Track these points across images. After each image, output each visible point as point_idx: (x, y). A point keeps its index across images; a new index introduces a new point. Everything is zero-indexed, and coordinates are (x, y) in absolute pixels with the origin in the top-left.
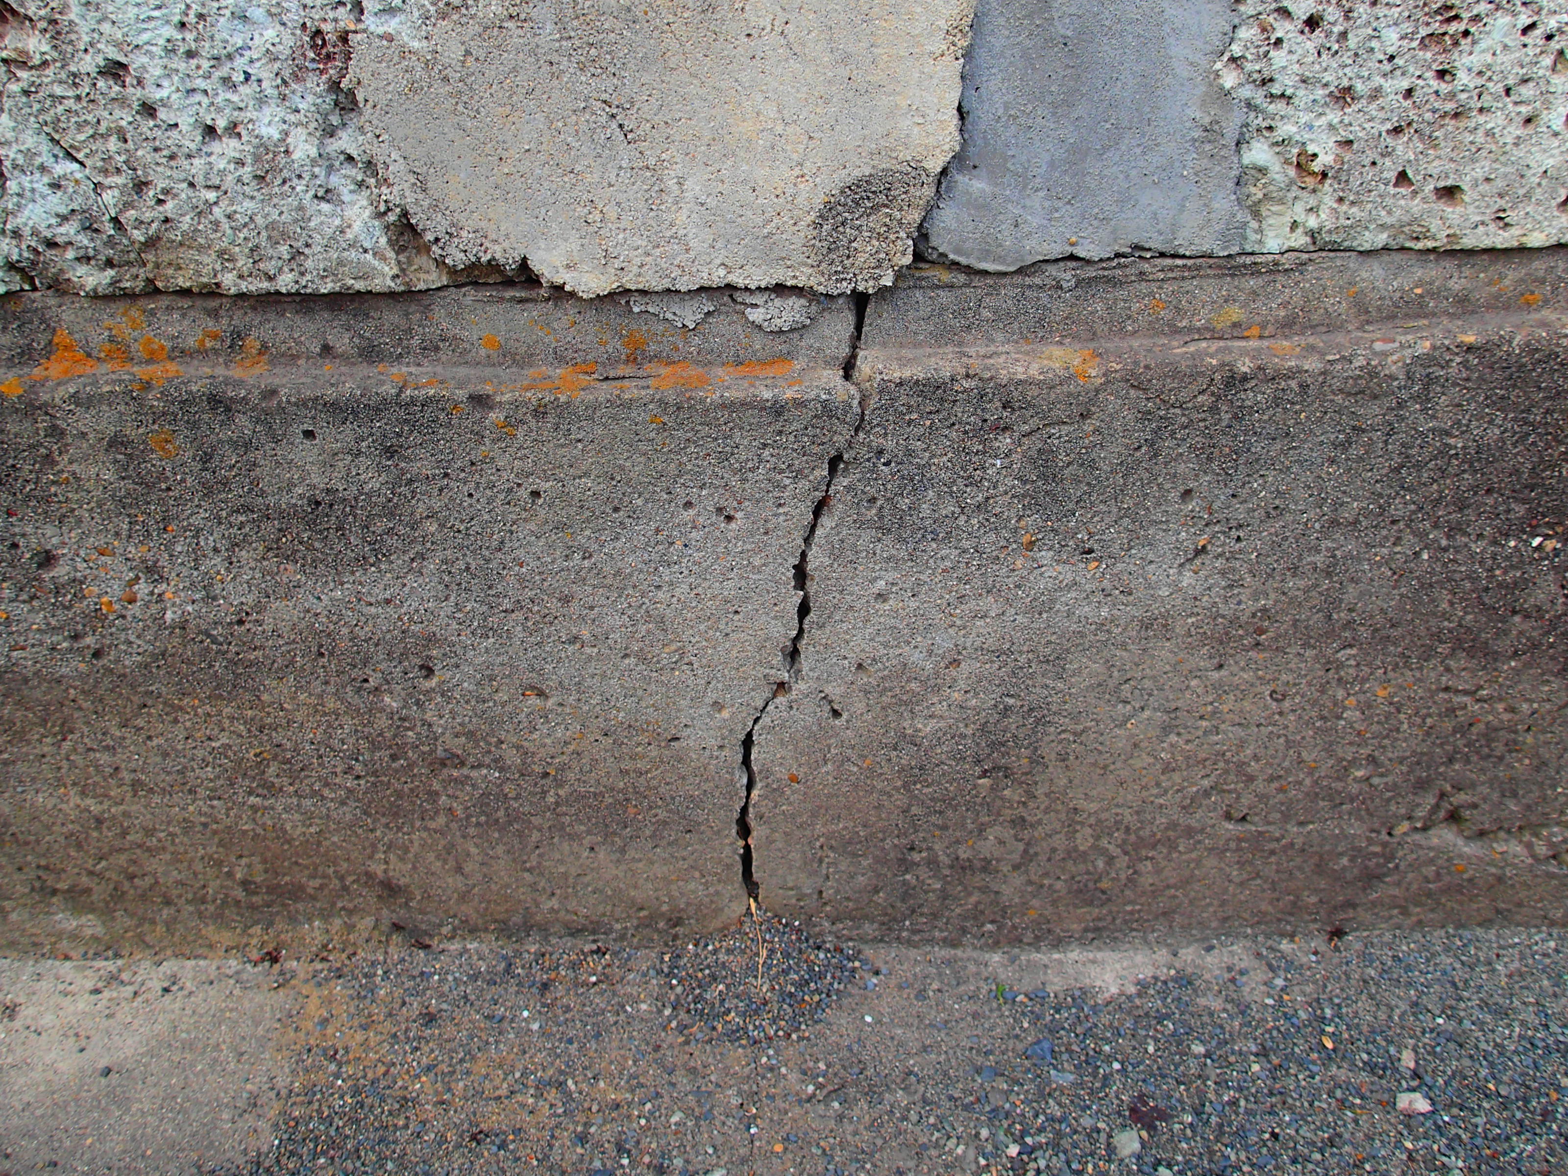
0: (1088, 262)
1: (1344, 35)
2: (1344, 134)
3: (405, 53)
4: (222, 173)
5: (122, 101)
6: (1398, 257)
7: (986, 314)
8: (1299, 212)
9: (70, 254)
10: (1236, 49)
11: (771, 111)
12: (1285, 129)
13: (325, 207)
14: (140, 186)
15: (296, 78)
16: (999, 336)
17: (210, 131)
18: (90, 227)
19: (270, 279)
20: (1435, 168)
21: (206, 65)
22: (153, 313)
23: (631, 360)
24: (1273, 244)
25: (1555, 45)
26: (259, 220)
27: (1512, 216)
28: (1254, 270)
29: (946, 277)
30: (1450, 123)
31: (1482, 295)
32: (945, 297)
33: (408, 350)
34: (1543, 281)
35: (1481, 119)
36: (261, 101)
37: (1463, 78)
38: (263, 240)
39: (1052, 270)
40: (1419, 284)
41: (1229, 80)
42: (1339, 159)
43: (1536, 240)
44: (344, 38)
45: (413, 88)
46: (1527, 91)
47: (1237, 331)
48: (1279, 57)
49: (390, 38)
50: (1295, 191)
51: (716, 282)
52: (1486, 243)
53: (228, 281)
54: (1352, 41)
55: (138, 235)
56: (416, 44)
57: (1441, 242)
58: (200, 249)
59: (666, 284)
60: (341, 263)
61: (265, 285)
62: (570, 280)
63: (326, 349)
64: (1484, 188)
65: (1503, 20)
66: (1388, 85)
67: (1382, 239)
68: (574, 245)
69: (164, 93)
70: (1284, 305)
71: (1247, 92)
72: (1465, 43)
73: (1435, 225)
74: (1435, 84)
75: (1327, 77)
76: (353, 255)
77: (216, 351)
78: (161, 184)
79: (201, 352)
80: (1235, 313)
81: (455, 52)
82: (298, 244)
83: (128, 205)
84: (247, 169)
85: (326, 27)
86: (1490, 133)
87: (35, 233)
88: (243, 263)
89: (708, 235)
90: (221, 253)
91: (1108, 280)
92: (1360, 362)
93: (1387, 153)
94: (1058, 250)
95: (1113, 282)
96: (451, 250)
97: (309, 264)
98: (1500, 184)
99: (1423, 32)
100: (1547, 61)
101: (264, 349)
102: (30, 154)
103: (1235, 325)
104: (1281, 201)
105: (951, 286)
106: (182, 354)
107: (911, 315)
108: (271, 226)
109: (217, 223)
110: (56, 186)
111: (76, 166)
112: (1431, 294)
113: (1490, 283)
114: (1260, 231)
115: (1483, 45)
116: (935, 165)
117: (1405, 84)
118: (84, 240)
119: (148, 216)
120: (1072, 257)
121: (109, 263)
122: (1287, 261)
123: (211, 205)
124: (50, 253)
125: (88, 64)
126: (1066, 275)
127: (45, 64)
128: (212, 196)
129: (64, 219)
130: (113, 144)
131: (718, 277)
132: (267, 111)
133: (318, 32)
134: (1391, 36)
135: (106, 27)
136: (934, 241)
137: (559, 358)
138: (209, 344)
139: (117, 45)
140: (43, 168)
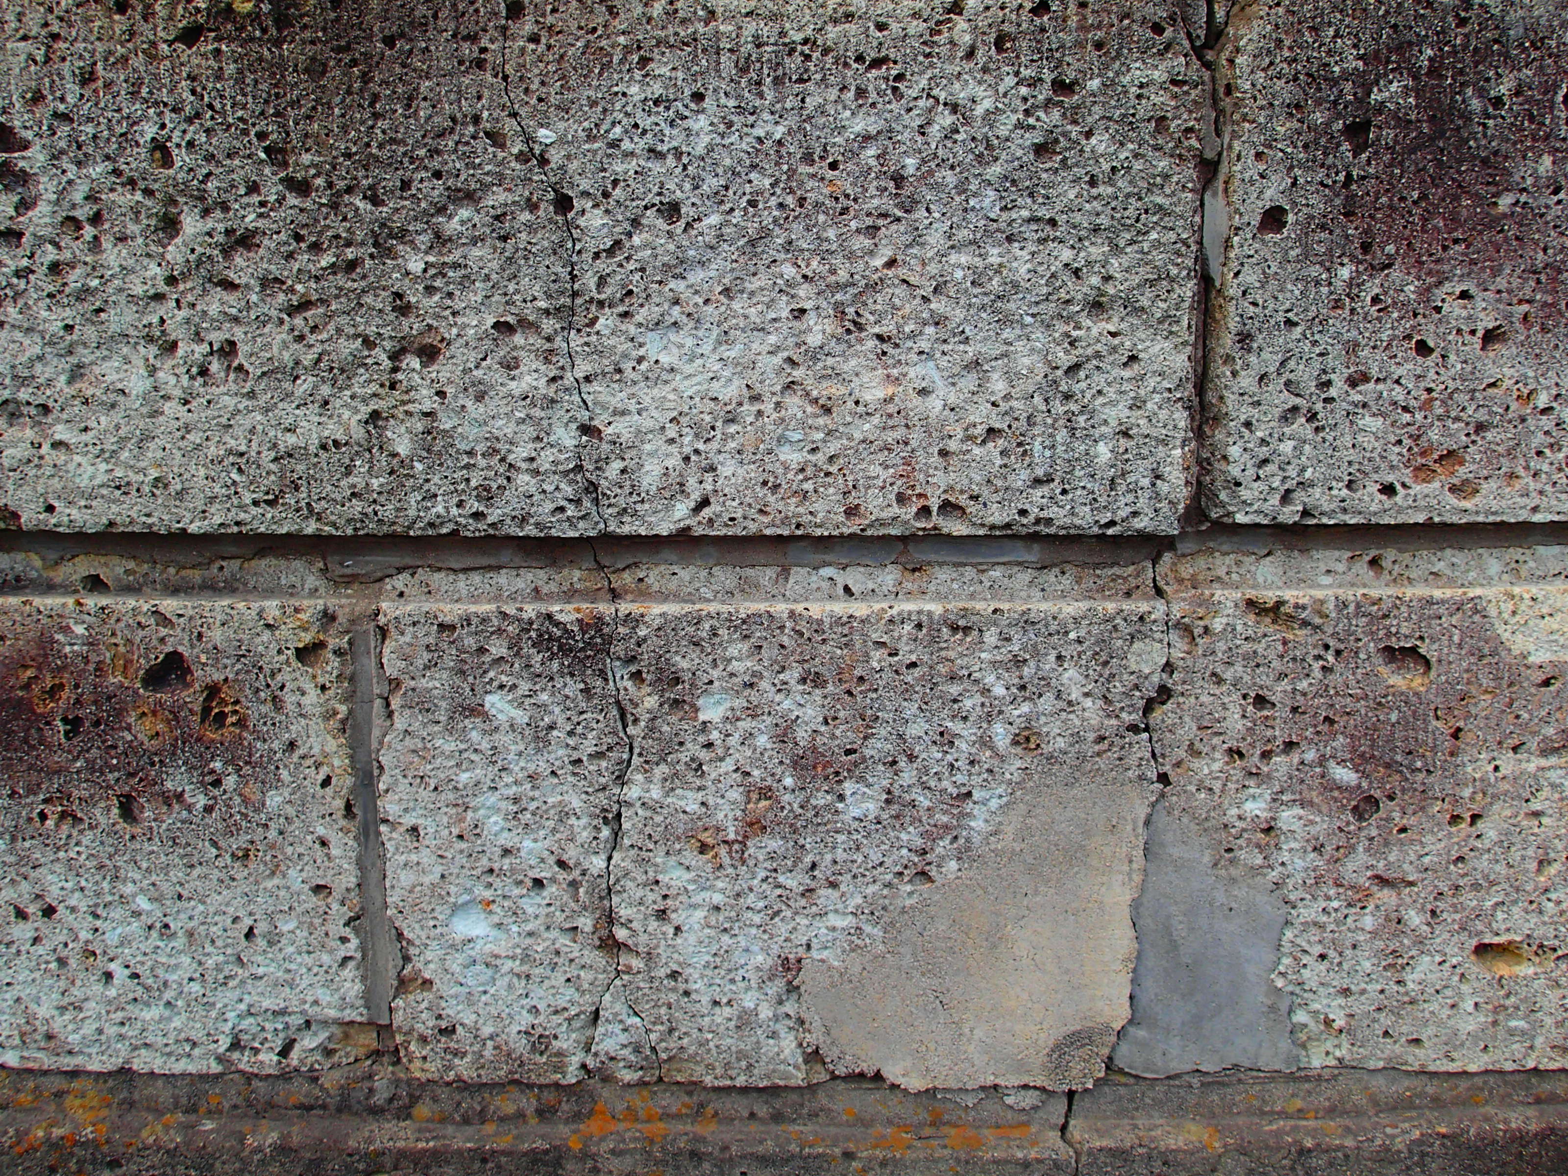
0: (1207, 1073)
1: (1340, 964)
2: (1348, 1011)
3: (829, 968)
4: (718, 1025)
5: (674, 990)
6: (1392, 1072)
7: (1148, 1101)
8: (1329, 1045)
9: (622, 1064)
10: (1282, 968)
11: (1025, 996)
12: (1316, 1006)
13: (771, 1041)
14: (671, 1031)
15: (770, 979)
16: (1156, 1114)
17: (716, 1003)
18: (637, 1050)
19: (731, 1078)
20: (1404, 1029)
21: (723, 973)
22: (655, 1093)
23: (933, 1124)
24: (1316, 1063)
25: (1459, 971)
26: (733, 1049)
27: (1454, 1055)
28: (1307, 1079)
29: (1123, 1080)
30: (1409, 1007)
31: (1447, 1096)
32: (1122, 1091)
33: (800, 1116)
34: (1482, 1089)
35: (1426, 1005)
36: (748, 989)
37: (1411, 985)
38: (733, 1060)
39: (1186, 1078)
40: (1408, 1089)
41: (1280, 983)
42: (1348, 1023)
43: (1472, 1068)
44: (799, 961)
45: (833, 985)
46: (1448, 992)
47: (1301, 1113)
48: (1306, 973)
49: (823, 961)
50: (1324, 1037)
51: (989, 1083)
52: (1443, 1069)
53: (708, 1080)
54: (1345, 966)
55: (664, 1056)
56: (836, 963)
57: (1416, 1067)
58: (697, 1063)
59: (960, 1085)
60: (774, 1071)
61: (728, 1083)
62: (903, 1082)
63: (752, 1115)
64: (1435, 1040)
65: (1426, 959)
66: (1369, 988)
67: (1381, 1064)
68: (908, 1063)
69: (696, 986)
70: (1329, 1099)
71: (1290, 988)
72: (1408, 969)
73: (1411, 1059)
74: (1396, 988)
75: (1334, 983)
76: (782, 1067)
77: (687, 1115)
78: (684, 1030)
79: (678, 1116)
80: (1299, 1103)
81: (857, 969)
82: (752, 1061)
83: (662, 1040)
84: (733, 1023)
85: (791, 956)
86: (1432, 1013)
87: (607, 1053)
88: (719, 1071)
89: (986, 1058)
90: (707, 1066)
91: (1218, 1083)
92: (1379, 1142)
93: (1374, 1021)
94: (1189, 1067)
95: (1223, 1084)
96: (839, 1066)
97: (756, 1072)
98: (1444, 1038)
99: (1384, 963)
100: (1456, 978)
101: (716, 1114)
102: (616, 1015)
103: (1300, 1111)
104: (1318, 1040)
105: (1126, 1085)
106: (666, 1116)
107: (1102, 1100)
108: (739, 1052)
109: (709, 1050)
110: (625, 1030)
111: (638, 1019)
112: (1415, 1095)
113: (1451, 1089)
114: (1308, 1056)
115: (1418, 969)
116: (1117, 1026)
117: (1379, 987)
118: (632, 1058)
119: (672, 1045)
120: (1198, 1071)
121: (642, 1068)
122: (1326, 1073)
123: (708, 1041)
124: (611, 1064)
125: (662, 972)
126: (1195, 1081)
127: (639, 972)
128: (710, 1036)
129: (624, 1046)
130: (663, 1010)
131: (990, 1080)
132: (749, 993)
133: (787, 959)
134: (1367, 965)
135: (676, 956)
136: (1116, 1062)
137: (890, 1122)
138: (684, 1111)
139: (680, 964)
140: (621, 1021)
